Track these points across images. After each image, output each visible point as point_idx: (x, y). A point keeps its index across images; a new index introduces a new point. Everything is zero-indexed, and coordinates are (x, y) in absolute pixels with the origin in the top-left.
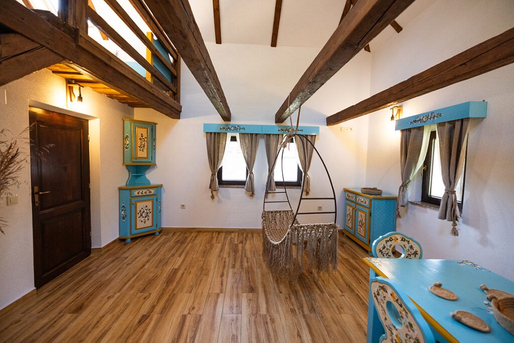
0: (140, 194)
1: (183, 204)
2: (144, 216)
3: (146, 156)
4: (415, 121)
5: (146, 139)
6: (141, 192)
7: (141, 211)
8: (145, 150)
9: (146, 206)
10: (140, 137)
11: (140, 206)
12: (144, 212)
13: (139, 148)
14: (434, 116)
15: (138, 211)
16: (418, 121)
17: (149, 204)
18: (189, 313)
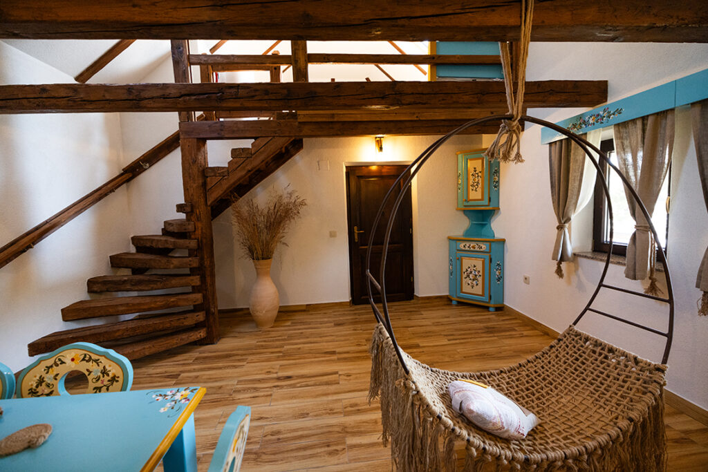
0: (467, 248)
1: (527, 275)
2: (471, 277)
3: (480, 198)
5: (480, 174)
6: (468, 245)
7: (467, 270)
8: (479, 190)
9: (475, 266)
10: (473, 172)
11: (467, 263)
12: (471, 272)
13: (471, 188)
15: (464, 270)
17: (479, 264)
18: (340, 375)
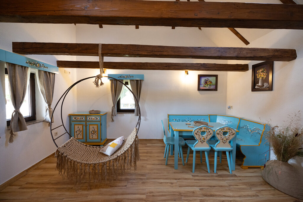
4: (121, 77)
14: (130, 77)
16: (122, 77)
